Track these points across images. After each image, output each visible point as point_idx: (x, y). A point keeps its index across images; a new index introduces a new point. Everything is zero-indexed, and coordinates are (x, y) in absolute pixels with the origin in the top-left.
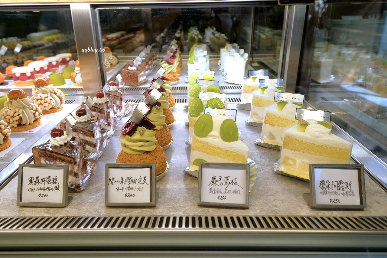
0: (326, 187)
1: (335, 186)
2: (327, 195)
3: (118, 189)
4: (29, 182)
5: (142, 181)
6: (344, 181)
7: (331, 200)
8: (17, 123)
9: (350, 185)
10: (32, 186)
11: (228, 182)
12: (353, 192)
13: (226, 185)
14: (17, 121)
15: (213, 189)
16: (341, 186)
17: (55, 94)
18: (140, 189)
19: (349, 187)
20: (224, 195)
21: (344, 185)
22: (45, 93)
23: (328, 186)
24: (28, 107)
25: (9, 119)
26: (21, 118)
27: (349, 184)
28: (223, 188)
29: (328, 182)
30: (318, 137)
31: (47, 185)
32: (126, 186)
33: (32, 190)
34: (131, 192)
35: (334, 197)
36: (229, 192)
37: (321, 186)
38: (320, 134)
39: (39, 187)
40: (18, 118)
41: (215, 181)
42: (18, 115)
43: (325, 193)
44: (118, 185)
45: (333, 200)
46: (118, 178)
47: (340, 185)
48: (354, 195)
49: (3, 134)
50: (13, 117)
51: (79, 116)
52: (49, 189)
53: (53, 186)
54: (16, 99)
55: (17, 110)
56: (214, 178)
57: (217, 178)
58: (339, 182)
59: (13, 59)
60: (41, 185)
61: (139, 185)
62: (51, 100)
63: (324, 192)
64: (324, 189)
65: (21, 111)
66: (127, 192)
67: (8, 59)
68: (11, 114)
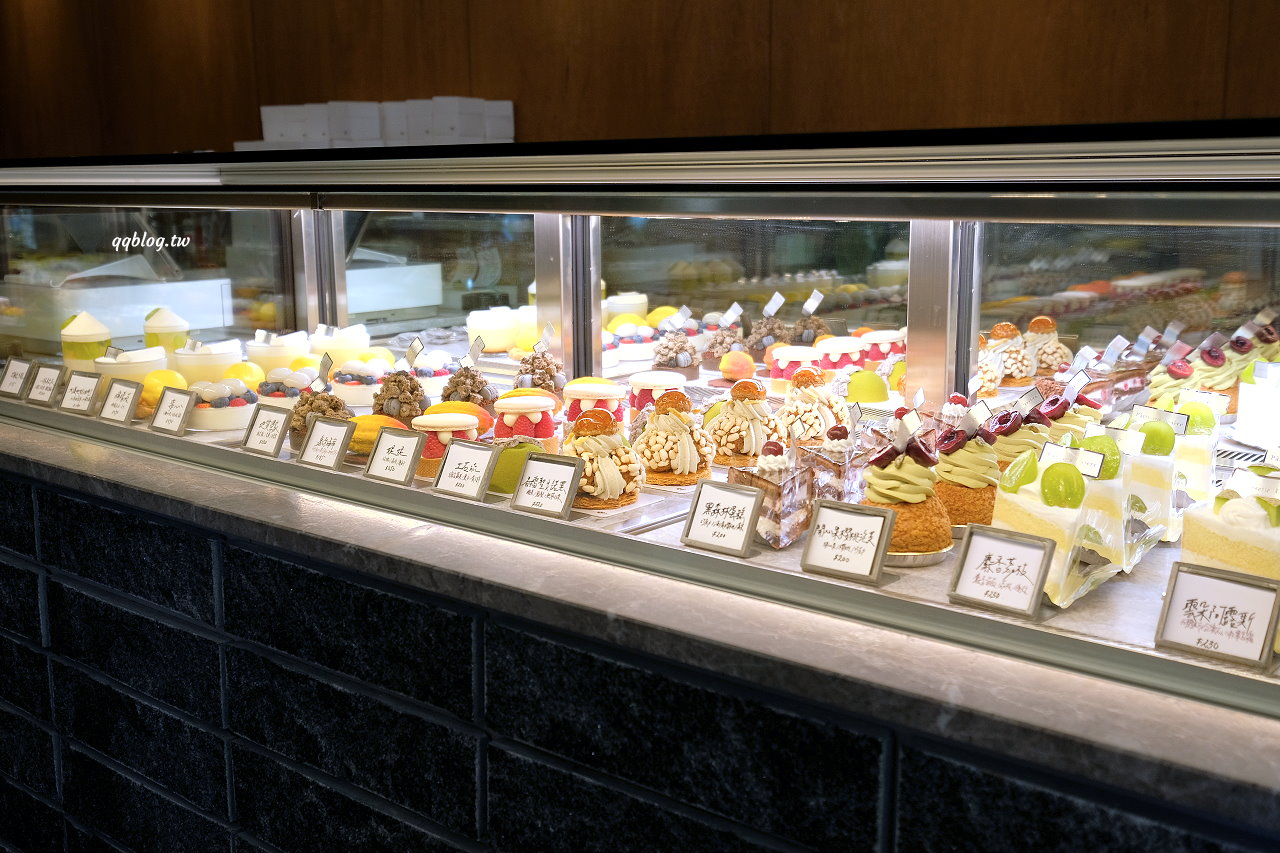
0: (1196, 614)
1: (1217, 616)
2: (1195, 629)
3: (826, 544)
4: (705, 509)
5: (867, 539)
6: (1240, 610)
7: (1199, 640)
8: (733, 446)
9: (1250, 619)
10: (707, 516)
11: (1011, 568)
12: (1251, 635)
13: (1006, 574)
14: (733, 443)
15: (981, 576)
16: (1230, 618)
17: (831, 407)
18: (860, 551)
19: (1247, 622)
20: (998, 590)
21: (1238, 618)
22: (807, 400)
23: (1202, 613)
24: (761, 419)
25: (721, 437)
26: (741, 439)
27: (1247, 618)
28: (999, 577)
29: (1204, 603)
30: (1232, 524)
31: (728, 519)
32: (840, 542)
33: (707, 522)
34: (845, 554)
35: (1207, 636)
36: (1008, 586)
37: (1187, 609)
38: (1240, 519)
39: (716, 521)
40: (735, 437)
41: (988, 562)
42: (739, 432)
43: (1192, 624)
44: (828, 538)
45: (1203, 642)
46: (831, 527)
47: (1228, 615)
48: (1251, 640)
49: (700, 455)
50: (729, 433)
51: (832, 439)
52: (729, 525)
53: (736, 522)
54: (742, 399)
55: (739, 421)
56: (989, 558)
57: (994, 559)
58: (1227, 610)
59: (795, 329)
60: (720, 518)
61: (861, 544)
62: (817, 417)
63: (1190, 622)
64: (1192, 617)
65: (746, 424)
66: (838, 552)
67: (779, 328)
68: (727, 429)
